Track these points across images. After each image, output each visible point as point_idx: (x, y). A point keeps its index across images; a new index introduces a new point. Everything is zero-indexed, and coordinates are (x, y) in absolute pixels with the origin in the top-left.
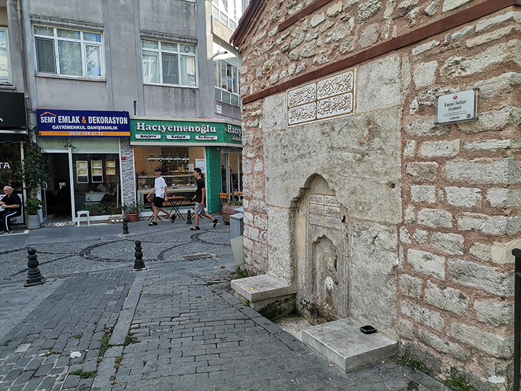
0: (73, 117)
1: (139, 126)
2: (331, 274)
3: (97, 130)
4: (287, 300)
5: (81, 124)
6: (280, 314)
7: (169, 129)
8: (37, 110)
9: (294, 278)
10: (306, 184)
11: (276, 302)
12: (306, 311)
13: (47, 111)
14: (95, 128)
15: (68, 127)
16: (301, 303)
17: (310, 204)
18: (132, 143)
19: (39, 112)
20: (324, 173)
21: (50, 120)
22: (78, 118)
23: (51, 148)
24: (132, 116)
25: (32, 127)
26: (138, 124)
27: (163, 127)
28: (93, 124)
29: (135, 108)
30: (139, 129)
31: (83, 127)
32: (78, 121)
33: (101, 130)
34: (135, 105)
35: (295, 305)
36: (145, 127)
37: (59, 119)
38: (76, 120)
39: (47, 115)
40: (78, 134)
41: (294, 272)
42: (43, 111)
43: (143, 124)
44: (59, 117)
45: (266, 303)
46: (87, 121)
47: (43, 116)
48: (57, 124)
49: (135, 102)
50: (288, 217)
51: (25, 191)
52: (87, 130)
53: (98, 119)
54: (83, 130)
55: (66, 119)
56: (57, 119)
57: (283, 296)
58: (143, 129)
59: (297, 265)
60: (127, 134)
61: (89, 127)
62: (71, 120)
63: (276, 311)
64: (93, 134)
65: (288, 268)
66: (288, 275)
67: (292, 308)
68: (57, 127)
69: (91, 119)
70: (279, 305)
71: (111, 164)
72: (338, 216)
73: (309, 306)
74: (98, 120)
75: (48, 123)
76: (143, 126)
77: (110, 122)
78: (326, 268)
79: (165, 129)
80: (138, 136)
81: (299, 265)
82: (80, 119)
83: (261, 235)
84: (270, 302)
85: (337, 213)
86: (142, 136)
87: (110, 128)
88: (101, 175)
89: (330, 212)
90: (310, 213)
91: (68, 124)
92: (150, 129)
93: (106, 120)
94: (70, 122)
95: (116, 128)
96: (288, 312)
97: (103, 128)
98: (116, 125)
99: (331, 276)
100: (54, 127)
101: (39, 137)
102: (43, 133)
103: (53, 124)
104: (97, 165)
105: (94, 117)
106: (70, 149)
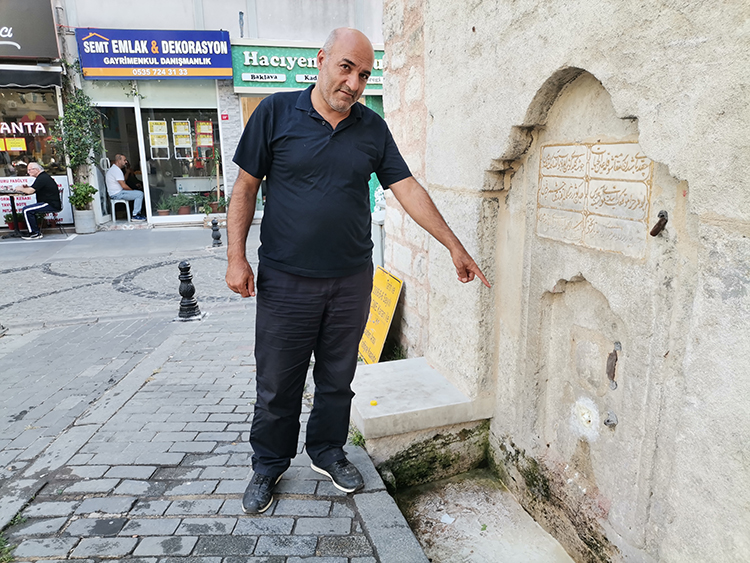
0: (137, 42)
1: (247, 58)
2: (593, 391)
3: (178, 66)
4: (465, 434)
5: (150, 55)
6: (446, 466)
7: (300, 63)
8: (77, 29)
9: (485, 382)
10: (530, 112)
11: (436, 437)
12: (514, 472)
13: (93, 30)
14: (174, 61)
15: (130, 61)
16: (502, 447)
17: (540, 177)
18: (237, 89)
19: (81, 34)
20: (599, 55)
21: (100, 47)
22: (144, 44)
23: (106, 98)
24: (235, 39)
25: (71, 61)
26: (246, 53)
27: (289, 59)
28: (169, 55)
29: (242, 25)
30: (248, 63)
31: (154, 61)
32: (144, 50)
33: (184, 66)
34: (241, 19)
35: (486, 446)
36: (259, 60)
37: (114, 47)
38: (141, 47)
39: (95, 39)
40: (146, 72)
41: (488, 365)
42: (88, 30)
43: (254, 54)
44: (114, 42)
45: (405, 443)
46: (160, 49)
47: (89, 40)
48: (111, 54)
49: (241, 13)
50: (476, 217)
51: (69, 171)
52: (160, 66)
53: (177, 44)
54: (154, 66)
55: (124, 46)
56: (110, 46)
57: (454, 426)
58: (255, 63)
59: (496, 348)
60: (226, 72)
61: (164, 61)
62: (133, 49)
63: (434, 459)
64: (172, 72)
65: (472, 355)
66: (472, 373)
67: (478, 453)
68: (112, 61)
69: (167, 46)
70: (444, 445)
71: (205, 127)
72: (639, 213)
73: (524, 464)
74: (179, 46)
75: (96, 53)
76: (254, 58)
77: (198, 50)
78: (580, 372)
79: (292, 63)
80: (246, 76)
81: (501, 349)
82: (149, 46)
83: (416, 262)
84: (419, 438)
85: (633, 204)
86: (253, 77)
87: (197, 61)
88: (189, 145)
89: (607, 199)
90: (539, 206)
91: (129, 55)
92: (267, 64)
93: (190, 47)
94: (132, 52)
95: (207, 61)
96: (468, 461)
97: (186, 61)
98: (207, 55)
99: (596, 400)
100: (106, 61)
101: (84, 77)
102: (91, 71)
103: (104, 55)
104: (182, 128)
105: (171, 42)
106: (136, 98)
